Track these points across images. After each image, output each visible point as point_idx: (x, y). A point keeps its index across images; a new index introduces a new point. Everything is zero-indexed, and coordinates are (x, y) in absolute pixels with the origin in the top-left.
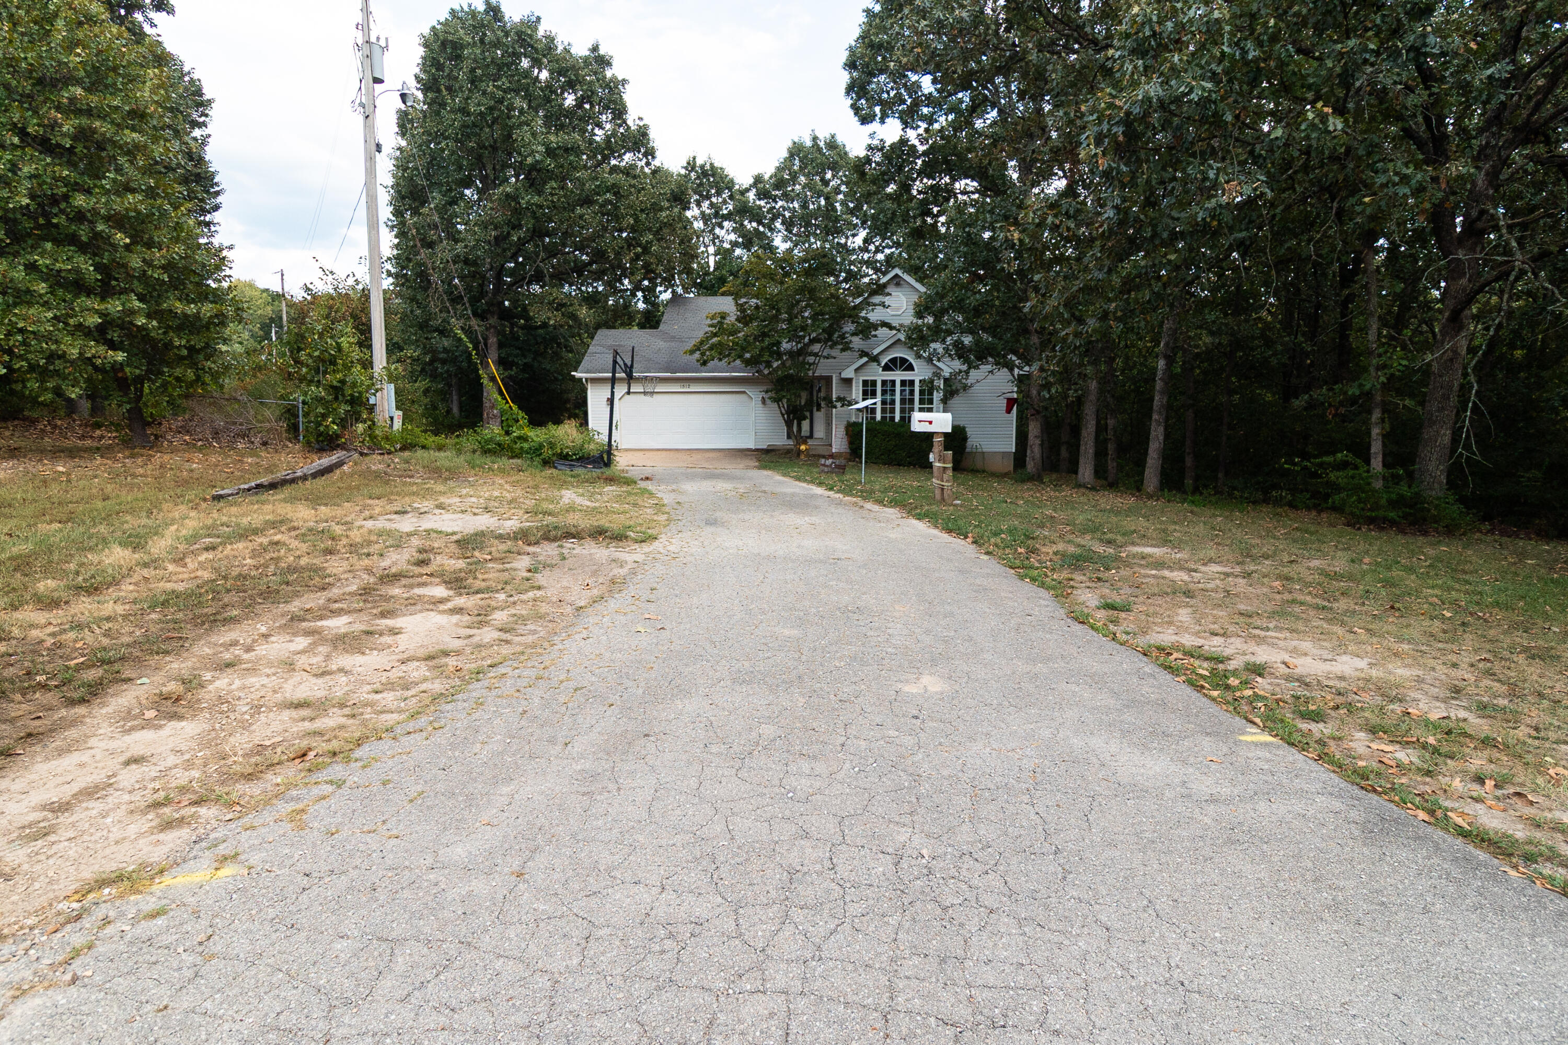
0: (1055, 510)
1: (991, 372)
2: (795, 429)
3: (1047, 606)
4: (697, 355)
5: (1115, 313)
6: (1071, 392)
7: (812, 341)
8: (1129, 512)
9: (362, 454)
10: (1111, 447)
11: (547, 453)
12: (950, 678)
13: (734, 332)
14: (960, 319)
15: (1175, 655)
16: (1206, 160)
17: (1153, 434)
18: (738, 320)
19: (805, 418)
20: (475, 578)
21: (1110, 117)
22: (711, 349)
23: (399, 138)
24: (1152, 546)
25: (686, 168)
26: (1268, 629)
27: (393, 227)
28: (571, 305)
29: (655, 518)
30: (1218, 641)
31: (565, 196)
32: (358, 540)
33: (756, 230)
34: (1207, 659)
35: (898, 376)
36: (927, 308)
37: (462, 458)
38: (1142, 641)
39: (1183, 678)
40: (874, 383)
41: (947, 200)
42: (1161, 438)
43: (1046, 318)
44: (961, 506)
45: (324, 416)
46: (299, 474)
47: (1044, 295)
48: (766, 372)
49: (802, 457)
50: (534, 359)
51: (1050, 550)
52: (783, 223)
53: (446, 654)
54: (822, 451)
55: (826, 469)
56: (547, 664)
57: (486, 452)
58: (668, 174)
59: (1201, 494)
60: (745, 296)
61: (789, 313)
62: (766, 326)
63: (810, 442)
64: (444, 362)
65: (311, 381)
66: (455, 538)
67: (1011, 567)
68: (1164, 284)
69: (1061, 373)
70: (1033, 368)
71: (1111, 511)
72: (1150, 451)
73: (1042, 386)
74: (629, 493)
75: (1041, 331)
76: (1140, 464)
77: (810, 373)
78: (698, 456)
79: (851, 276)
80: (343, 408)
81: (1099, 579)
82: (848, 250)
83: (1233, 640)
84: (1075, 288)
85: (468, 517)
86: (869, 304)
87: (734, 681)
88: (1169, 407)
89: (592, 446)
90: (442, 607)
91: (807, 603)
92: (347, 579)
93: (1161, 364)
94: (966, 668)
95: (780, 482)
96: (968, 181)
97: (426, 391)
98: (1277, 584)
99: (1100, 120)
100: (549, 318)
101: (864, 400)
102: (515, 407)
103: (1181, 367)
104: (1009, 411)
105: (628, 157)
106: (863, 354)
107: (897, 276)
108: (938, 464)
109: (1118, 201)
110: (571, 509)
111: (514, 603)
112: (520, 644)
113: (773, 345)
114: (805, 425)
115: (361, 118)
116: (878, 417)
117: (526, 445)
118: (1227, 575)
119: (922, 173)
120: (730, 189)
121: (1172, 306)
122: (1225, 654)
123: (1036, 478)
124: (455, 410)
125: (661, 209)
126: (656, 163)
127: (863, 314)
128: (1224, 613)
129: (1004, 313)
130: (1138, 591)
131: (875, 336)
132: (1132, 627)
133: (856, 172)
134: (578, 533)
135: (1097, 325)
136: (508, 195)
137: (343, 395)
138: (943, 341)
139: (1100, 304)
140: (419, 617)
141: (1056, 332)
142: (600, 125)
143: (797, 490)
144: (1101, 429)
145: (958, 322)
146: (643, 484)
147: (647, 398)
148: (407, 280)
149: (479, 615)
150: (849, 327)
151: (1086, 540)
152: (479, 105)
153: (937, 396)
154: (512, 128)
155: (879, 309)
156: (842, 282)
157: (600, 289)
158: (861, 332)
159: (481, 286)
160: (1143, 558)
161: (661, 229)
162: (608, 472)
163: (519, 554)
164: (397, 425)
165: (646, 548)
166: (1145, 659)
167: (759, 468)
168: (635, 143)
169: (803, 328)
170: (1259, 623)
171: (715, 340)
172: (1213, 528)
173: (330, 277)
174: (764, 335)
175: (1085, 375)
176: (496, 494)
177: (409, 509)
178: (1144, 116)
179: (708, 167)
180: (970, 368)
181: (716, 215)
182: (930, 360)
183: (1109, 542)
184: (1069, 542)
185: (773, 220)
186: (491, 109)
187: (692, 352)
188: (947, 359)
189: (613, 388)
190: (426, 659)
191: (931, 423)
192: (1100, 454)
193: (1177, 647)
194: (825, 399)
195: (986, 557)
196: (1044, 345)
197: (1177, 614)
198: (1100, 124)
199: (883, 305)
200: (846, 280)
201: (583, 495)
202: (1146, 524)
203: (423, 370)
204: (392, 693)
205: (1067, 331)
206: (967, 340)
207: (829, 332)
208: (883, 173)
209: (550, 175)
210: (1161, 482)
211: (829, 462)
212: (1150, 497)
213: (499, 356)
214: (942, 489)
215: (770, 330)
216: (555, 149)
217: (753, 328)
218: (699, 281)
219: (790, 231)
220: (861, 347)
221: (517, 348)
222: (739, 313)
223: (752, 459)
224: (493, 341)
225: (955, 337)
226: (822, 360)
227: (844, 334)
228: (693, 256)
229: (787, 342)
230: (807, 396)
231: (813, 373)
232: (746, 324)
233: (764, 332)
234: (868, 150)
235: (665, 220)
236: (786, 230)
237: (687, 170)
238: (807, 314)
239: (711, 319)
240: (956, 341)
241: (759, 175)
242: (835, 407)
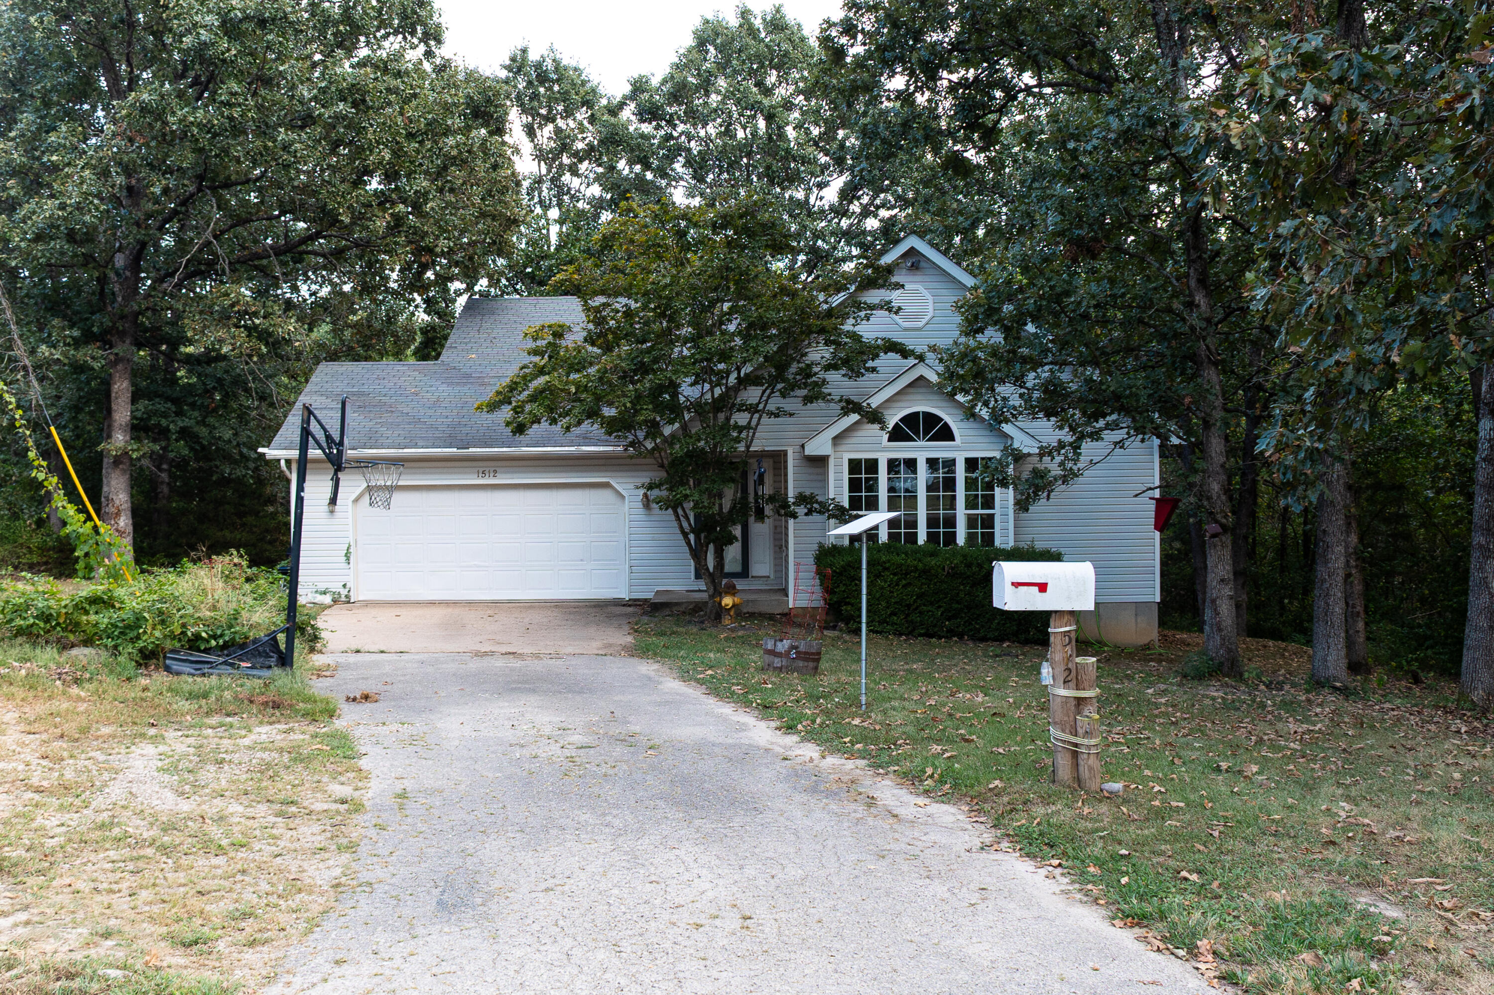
2: (710, 561)
4: (506, 413)
7: (744, 382)
11: (153, 635)
13: (578, 364)
18: (590, 339)
19: (731, 540)
22: (533, 399)
25: (509, 68)
33: (640, 178)
35: (922, 451)
36: (985, 314)
40: (872, 465)
44: (1126, 797)
48: (649, 445)
49: (726, 621)
52: (688, 163)
54: (769, 603)
55: (777, 662)
60: (602, 292)
61: (695, 323)
62: (649, 351)
63: (743, 587)
77: (741, 447)
79: (817, 258)
82: (810, 214)
86: (858, 306)
89: (257, 617)
100: (221, 341)
102: (105, 529)
105: (393, 44)
106: (850, 406)
107: (912, 251)
108: (1063, 692)
113: (659, 389)
114: (733, 552)
116: (884, 534)
117: (106, 618)
120: (590, 104)
125: (447, 132)
126: (444, 52)
127: (848, 326)
131: (874, 370)
136: (145, 109)
138: (1019, 381)
146: (344, 719)
150: (820, 353)
153: (1007, 494)
155: (880, 315)
156: (801, 270)
158: (846, 362)
161: (445, 168)
162: (280, 679)
167: (632, 651)
169: (724, 356)
171: (542, 380)
174: (643, 370)
179: (549, 65)
180: (1079, 437)
181: (564, 147)
182: (990, 421)
185: (670, 158)
187: (493, 406)
188: (1029, 420)
191: (1043, 587)
194: (771, 499)
199: (887, 306)
207: (780, 363)
209: (228, 69)
211: (784, 646)
213: (133, 417)
214: (1075, 755)
215: (656, 360)
216: (241, 21)
217: (619, 356)
218: (529, 270)
219: (701, 180)
220: (845, 392)
221: (168, 399)
222: (591, 326)
223: (620, 627)
224: (121, 387)
225: (1045, 373)
226: (765, 419)
227: (809, 366)
228: (513, 222)
229: (692, 385)
230: (736, 492)
231: (748, 447)
232: (608, 348)
233: (643, 364)
234: (850, 9)
235: (454, 152)
236: (694, 178)
237: (510, 71)
238: (732, 328)
239: (535, 339)
240: (1048, 382)
241: (641, 77)
242: (794, 516)
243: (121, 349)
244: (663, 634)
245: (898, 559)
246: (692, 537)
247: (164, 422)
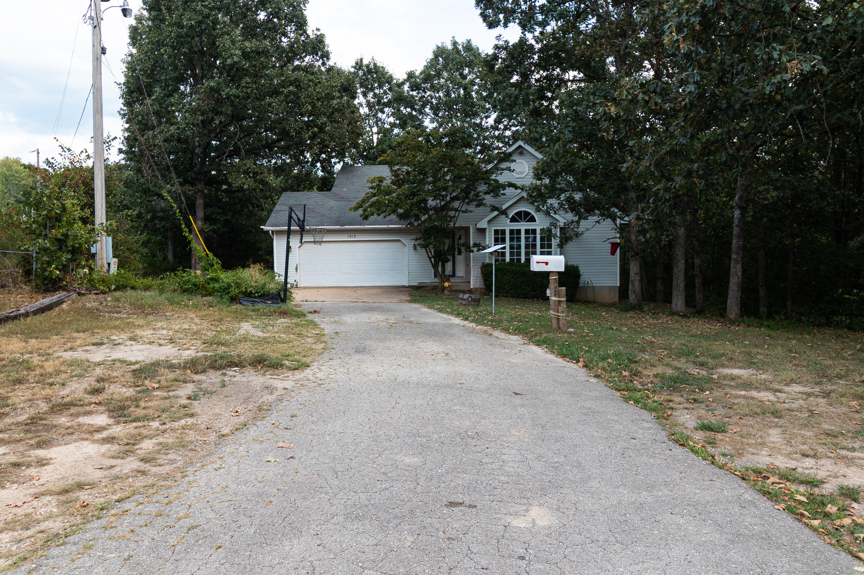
0: (654, 336)
1: (598, 222)
2: (440, 270)
3: (650, 428)
4: (360, 211)
5: (697, 172)
6: (663, 237)
7: (453, 199)
8: (716, 337)
9: (79, 294)
10: (698, 281)
11: (234, 291)
12: (558, 510)
13: (388, 193)
14: (571, 179)
15: (772, 479)
16: (771, 43)
17: (733, 270)
18: (393, 183)
19: (447, 261)
20: (137, 406)
21: (688, 10)
22: (371, 206)
23: (131, 47)
24: (740, 368)
25: (355, 67)
26: (853, 450)
27: (124, 115)
28: (261, 173)
29: (314, 346)
30: (809, 462)
31: (257, 88)
32: (50, 370)
33: (410, 114)
34: (802, 483)
35: (523, 226)
36: (543, 172)
37: (164, 296)
38: (739, 463)
39: (783, 505)
40: (503, 232)
41: (559, 86)
42: (740, 274)
43: (640, 176)
44: (574, 333)
45: (49, 264)
46: (22, 311)
47: (638, 158)
48: (416, 224)
49: (446, 292)
50: (233, 216)
51: (650, 372)
52: (431, 109)
53: (80, 486)
54: (462, 287)
55: (464, 302)
56: (172, 498)
57: (185, 291)
58: (339, 72)
59: (774, 319)
60: (397, 164)
61: (434, 176)
62: (416, 187)
63: (452, 280)
64: (161, 219)
65: (40, 235)
66: (133, 367)
67: (617, 390)
68: (738, 148)
69: (654, 221)
70: (631, 217)
71: (701, 335)
72: (731, 285)
73: (638, 231)
74: (297, 325)
75: (637, 188)
76: (723, 294)
77: (452, 224)
78: (360, 292)
79: (485, 148)
80: (65, 257)
81: (695, 401)
82: (482, 129)
83: (823, 461)
84: (663, 151)
85: (154, 348)
86: (498, 169)
87: (347, 516)
88: (744, 248)
89: (272, 286)
90: (98, 436)
91: (431, 429)
92: (23, 409)
93: (737, 213)
94: (573, 498)
95: (425, 314)
96: (576, 73)
97: (145, 244)
98: (854, 403)
99: (679, 13)
100: (244, 184)
101: (495, 245)
102: (210, 255)
103: (753, 216)
104: (613, 253)
105: (308, 59)
106: (494, 208)
107: (520, 147)
108: (554, 298)
109: (698, 78)
110: (245, 339)
111: (164, 431)
112: (155, 475)
113: (420, 202)
114: (449, 266)
115: (90, 28)
116: (508, 259)
117: (217, 285)
118: (809, 395)
119: (539, 66)
120: (389, 83)
121: (744, 166)
122: (819, 477)
123: (638, 308)
124: (170, 257)
125: (333, 98)
126: (331, 63)
127: (493, 177)
128: (812, 434)
129: (607, 174)
130: (731, 412)
131: (504, 194)
132: (728, 449)
133: (486, 66)
134: (241, 362)
135: (683, 182)
136: (212, 88)
137: (66, 246)
138: (558, 198)
139: (685, 166)
140: (71, 447)
141: (649, 187)
142: (285, 35)
143: (439, 321)
144: (689, 266)
145: (569, 182)
146: (310, 317)
147: (317, 246)
148: (135, 156)
149: (128, 444)
150: (482, 188)
151: (682, 363)
152: (190, 20)
153: (555, 242)
154: (216, 37)
155: (506, 173)
156: (478, 153)
157: (288, 161)
158: (492, 191)
159: (191, 159)
160: (733, 379)
161: (333, 113)
162: (283, 306)
163: (185, 382)
164: (114, 269)
165: (298, 375)
166: (744, 484)
167: (410, 301)
168: (314, 48)
169: (445, 189)
170: (845, 443)
171: (374, 199)
172: (790, 351)
173: (67, 153)
174: (414, 194)
175: (675, 224)
176: (186, 326)
177: (106, 341)
178: (717, 8)
179: (372, 66)
180: (580, 219)
181: (379, 103)
182: (548, 213)
183: (702, 365)
184: (667, 365)
185: (424, 106)
186: (200, 23)
187: (356, 209)
188: (562, 212)
189: (288, 238)
190: (60, 493)
191: (547, 263)
192: (689, 286)
193: (773, 470)
194: (464, 245)
195: (594, 380)
196: (640, 199)
197: (769, 435)
198: (680, 15)
199: (509, 169)
200: (481, 152)
201: (257, 327)
202: (732, 348)
203: (146, 226)
204: (11, 533)
205: (658, 186)
206: (578, 196)
207: (466, 192)
208: (507, 67)
209: (245, 72)
210: (741, 311)
211: (466, 296)
212: (733, 322)
213: (205, 214)
214: (558, 319)
215: (418, 191)
216: (250, 53)
217: (405, 189)
218: (365, 153)
219: (436, 115)
220: (492, 203)
221: (219, 208)
222: (393, 178)
223: (405, 294)
224: (200, 202)
225: (568, 194)
226: (461, 214)
227: (478, 193)
228: (360, 135)
229: (433, 200)
230: (450, 242)
231: (454, 225)
232: (400, 186)
233: (413, 192)
234: (496, 49)
235: (336, 107)
236: (434, 114)
237: (355, 69)
238: (448, 178)
239: (372, 183)
240: (568, 197)
241: (411, 72)
242: (473, 252)
243: (199, 186)
244: (421, 296)
245: (513, 268)
246: (433, 260)
247: (218, 217)
